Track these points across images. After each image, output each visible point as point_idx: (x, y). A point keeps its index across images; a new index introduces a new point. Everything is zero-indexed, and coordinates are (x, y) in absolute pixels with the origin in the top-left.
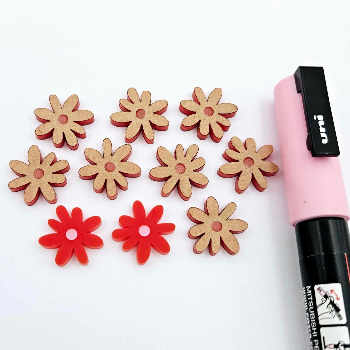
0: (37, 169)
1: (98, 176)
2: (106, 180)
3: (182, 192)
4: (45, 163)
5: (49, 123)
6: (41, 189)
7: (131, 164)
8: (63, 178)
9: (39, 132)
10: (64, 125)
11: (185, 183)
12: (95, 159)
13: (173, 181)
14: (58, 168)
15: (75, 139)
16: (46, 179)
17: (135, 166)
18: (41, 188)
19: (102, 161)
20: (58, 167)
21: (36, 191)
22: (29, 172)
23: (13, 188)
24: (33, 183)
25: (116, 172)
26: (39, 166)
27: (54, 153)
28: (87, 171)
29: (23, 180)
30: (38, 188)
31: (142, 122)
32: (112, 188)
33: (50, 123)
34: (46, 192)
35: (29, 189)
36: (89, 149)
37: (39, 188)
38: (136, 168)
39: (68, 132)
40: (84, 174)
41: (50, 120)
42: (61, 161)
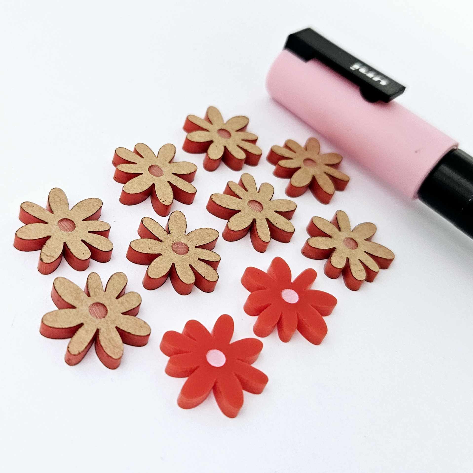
0: (89, 306)
1: (177, 267)
2: (190, 266)
3: (282, 229)
4: (95, 292)
5: (51, 239)
6: (121, 328)
7: (200, 231)
8: (135, 296)
9: (48, 257)
10: (74, 231)
11: (276, 218)
12: (153, 249)
13: (262, 223)
14: (118, 288)
15: (106, 241)
16: (115, 311)
17: (207, 231)
18: (118, 326)
19: (163, 246)
20: (116, 286)
21: (117, 335)
22: (83, 317)
23: (80, 351)
24: (103, 327)
25: (192, 250)
26: (90, 301)
27: (93, 273)
28: (157, 269)
29: (84, 332)
30: (115, 329)
31: (167, 179)
32: (206, 271)
33: (53, 238)
34: (130, 327)
35: (105, 338)
36: (135, 242)
37: (117, 328)
38: (210, 232)
39: (87, 237)
40: (158, 275)
41: (49, 235)
42: (114, 276)
